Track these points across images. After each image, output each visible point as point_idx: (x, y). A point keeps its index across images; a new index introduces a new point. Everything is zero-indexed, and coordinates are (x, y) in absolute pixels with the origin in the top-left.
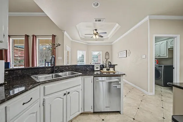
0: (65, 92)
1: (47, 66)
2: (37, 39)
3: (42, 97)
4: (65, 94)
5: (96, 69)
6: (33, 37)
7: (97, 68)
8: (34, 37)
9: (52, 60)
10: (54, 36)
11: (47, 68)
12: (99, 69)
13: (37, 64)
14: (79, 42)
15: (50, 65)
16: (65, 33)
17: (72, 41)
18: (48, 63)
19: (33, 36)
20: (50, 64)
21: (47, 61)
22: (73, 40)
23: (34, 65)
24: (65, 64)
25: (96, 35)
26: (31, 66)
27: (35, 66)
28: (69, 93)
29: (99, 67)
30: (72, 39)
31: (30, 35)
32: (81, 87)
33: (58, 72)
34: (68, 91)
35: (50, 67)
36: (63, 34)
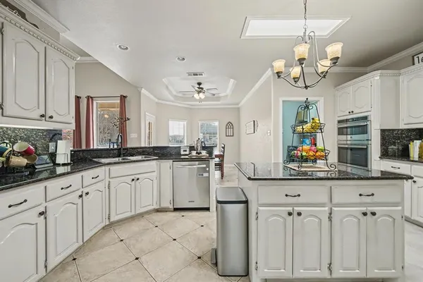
0: (133, 177)
1: (112, 147)
2: (95, 102)
3: (107, 179)
4: (133, 180)
5: (182, 153)
6: (88, 100)
7: (185, 151)
8: (90, 99)
9: (118, 139)
10: (123, 98)
11: (112, 149)
12: (187, 153)
13: (95, 145)
14: (171, 103)
15: (116, 147)
16: (143, 91)
17: (157, 103)
18: (113, 143)
19: (88, 98)
20: (115, 145)
21: (112, 141)
22: (160, 101)
23: (89, 146)
24: (143, 145)
25: (199, 92)
26: (84, 147)
27: (92, 148)
28: (138, 179)
29: (188, 150)
30: (159, 99)
31: (83, 95)
32: (155, 174)
33: (127, 156)
34: (137, 176)
35: (116, 149)
36: (140, 93)
